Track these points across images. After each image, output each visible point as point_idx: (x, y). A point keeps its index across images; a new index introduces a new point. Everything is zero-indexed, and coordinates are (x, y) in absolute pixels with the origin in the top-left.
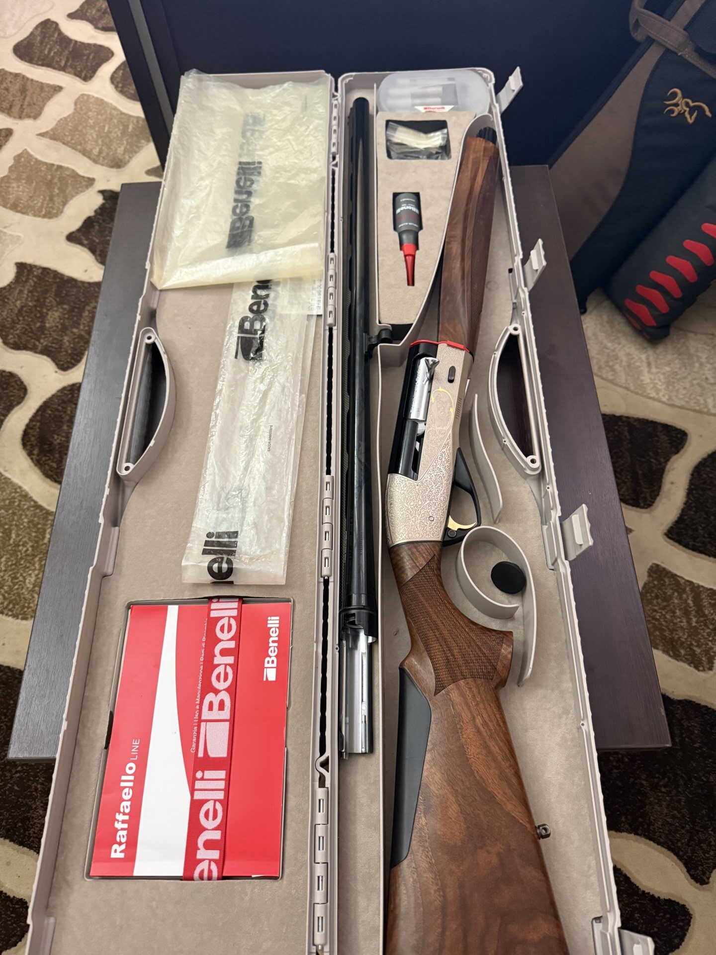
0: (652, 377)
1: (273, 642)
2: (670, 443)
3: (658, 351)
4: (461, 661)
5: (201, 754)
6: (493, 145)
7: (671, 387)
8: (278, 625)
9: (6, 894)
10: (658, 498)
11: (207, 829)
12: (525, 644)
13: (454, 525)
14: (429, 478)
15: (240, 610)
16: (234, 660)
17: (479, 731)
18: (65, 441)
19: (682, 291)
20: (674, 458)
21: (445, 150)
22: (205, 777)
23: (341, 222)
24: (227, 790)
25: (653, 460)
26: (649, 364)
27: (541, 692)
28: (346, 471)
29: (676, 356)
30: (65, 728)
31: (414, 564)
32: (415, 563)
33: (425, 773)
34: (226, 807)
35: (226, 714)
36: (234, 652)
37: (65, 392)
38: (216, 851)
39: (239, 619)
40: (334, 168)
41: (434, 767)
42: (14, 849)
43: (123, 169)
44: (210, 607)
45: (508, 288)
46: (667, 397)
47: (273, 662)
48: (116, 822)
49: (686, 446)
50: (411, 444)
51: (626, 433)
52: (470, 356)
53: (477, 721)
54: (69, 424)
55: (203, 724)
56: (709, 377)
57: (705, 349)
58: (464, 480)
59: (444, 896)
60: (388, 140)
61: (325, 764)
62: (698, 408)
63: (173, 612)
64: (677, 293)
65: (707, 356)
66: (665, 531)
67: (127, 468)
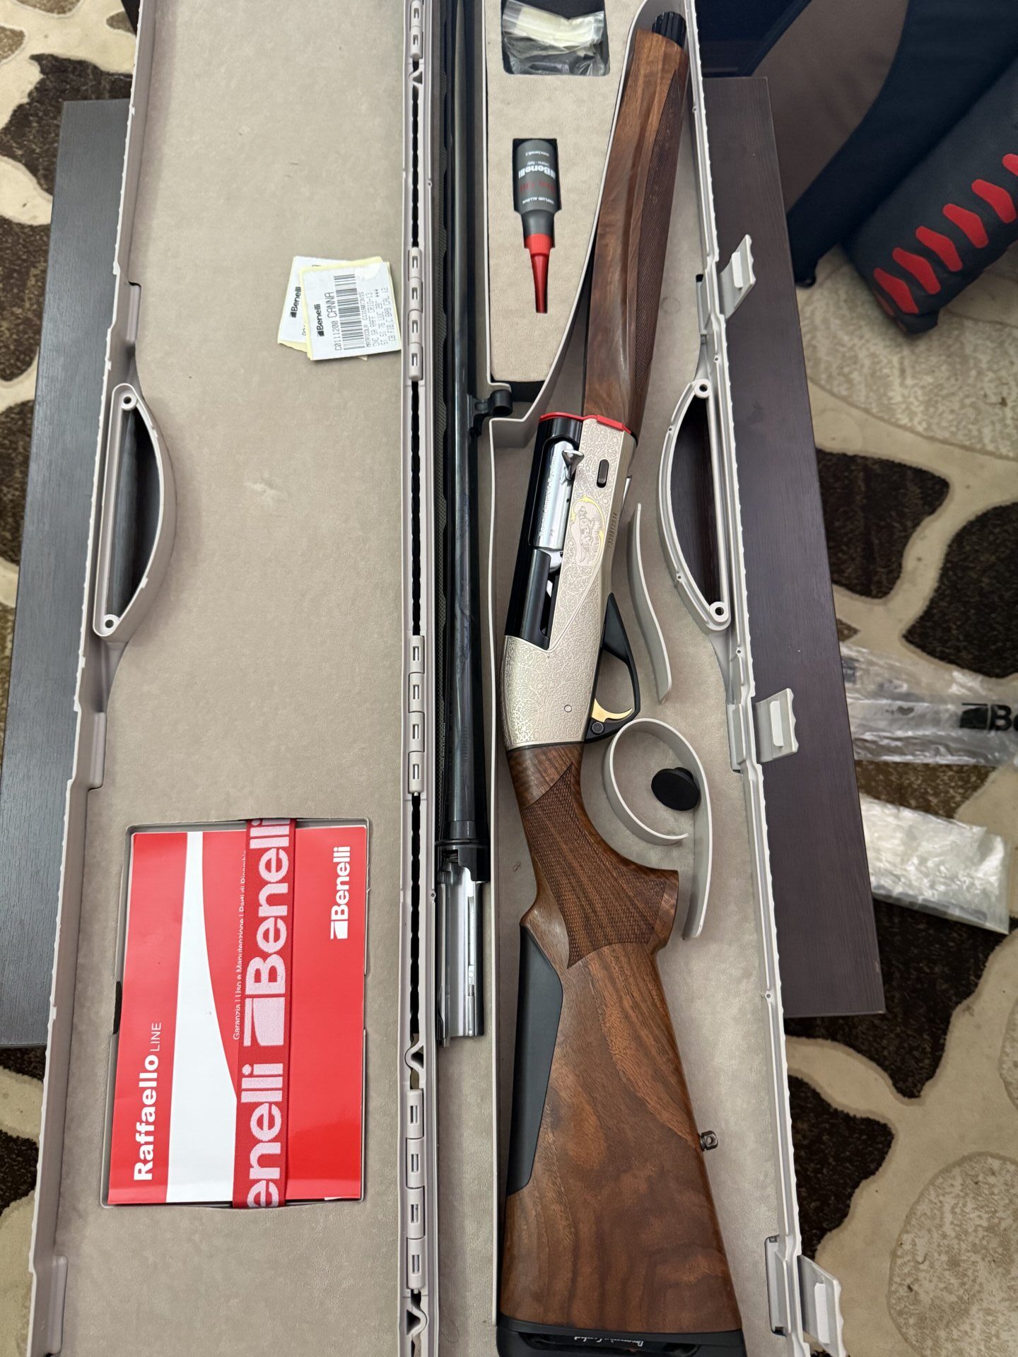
0: (906, 392)
1: (343, 883)
2: (922, 499)
3: (917, 351)
4: (605, 921)
5: (247, 1042)
6: (679, 49)
7: (932, 410)
8: (348, 860)
9: (6, 1133)
10: (899, 582)
11: (261, 1141)
12: (695, 880)
13: (600, 714)
14: (565, 645)
15: (293, 837)
16: (288, 911)
17: (627, 1017)
18: (19, 496)
19: (962, 260)
20: (927, 520)
21: (601, 48)
22: (256, 1073)
23: (429, 188)
24: (286, 1089)
25: (896, 524)
26: (903, 371)
27: (714, 947)
28: (442, 625)
29: (943, 358)
30: (54, 1017)
31: (542, 780)
32: (543, 777)
33: (553, 1075)
34: (286, 1113)
35: (280, 986)
36: (287, 900)
37: (13, 416)
38: (275, 1169)
39: (291, 851)
40: (417, 85)
41: (565, 1068)
42: (11, 1078)
43: (68, 14)
44: (248, 832)
45: (694, 310)
46: (924, 425)
47: (343, 912)
48: (137, 1135)
49: (945, 503)
50: (540, 585)
51: (861, 483)
52: (632, 439)
53: (625, 1003)
54: (23, 469)
55: (248, 1001)
56: (989, 392)
57: (988, 347)
58: (615, 643)
59: (576, 1234)
60: (504, 34)
61: (418, 1057)
62: (967, 443)
63: (195, 841)
64: (955, 264)
65: (989, 358)
66: (904, 632)
67: (109, 624)
